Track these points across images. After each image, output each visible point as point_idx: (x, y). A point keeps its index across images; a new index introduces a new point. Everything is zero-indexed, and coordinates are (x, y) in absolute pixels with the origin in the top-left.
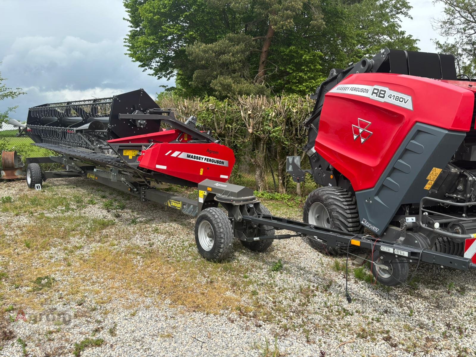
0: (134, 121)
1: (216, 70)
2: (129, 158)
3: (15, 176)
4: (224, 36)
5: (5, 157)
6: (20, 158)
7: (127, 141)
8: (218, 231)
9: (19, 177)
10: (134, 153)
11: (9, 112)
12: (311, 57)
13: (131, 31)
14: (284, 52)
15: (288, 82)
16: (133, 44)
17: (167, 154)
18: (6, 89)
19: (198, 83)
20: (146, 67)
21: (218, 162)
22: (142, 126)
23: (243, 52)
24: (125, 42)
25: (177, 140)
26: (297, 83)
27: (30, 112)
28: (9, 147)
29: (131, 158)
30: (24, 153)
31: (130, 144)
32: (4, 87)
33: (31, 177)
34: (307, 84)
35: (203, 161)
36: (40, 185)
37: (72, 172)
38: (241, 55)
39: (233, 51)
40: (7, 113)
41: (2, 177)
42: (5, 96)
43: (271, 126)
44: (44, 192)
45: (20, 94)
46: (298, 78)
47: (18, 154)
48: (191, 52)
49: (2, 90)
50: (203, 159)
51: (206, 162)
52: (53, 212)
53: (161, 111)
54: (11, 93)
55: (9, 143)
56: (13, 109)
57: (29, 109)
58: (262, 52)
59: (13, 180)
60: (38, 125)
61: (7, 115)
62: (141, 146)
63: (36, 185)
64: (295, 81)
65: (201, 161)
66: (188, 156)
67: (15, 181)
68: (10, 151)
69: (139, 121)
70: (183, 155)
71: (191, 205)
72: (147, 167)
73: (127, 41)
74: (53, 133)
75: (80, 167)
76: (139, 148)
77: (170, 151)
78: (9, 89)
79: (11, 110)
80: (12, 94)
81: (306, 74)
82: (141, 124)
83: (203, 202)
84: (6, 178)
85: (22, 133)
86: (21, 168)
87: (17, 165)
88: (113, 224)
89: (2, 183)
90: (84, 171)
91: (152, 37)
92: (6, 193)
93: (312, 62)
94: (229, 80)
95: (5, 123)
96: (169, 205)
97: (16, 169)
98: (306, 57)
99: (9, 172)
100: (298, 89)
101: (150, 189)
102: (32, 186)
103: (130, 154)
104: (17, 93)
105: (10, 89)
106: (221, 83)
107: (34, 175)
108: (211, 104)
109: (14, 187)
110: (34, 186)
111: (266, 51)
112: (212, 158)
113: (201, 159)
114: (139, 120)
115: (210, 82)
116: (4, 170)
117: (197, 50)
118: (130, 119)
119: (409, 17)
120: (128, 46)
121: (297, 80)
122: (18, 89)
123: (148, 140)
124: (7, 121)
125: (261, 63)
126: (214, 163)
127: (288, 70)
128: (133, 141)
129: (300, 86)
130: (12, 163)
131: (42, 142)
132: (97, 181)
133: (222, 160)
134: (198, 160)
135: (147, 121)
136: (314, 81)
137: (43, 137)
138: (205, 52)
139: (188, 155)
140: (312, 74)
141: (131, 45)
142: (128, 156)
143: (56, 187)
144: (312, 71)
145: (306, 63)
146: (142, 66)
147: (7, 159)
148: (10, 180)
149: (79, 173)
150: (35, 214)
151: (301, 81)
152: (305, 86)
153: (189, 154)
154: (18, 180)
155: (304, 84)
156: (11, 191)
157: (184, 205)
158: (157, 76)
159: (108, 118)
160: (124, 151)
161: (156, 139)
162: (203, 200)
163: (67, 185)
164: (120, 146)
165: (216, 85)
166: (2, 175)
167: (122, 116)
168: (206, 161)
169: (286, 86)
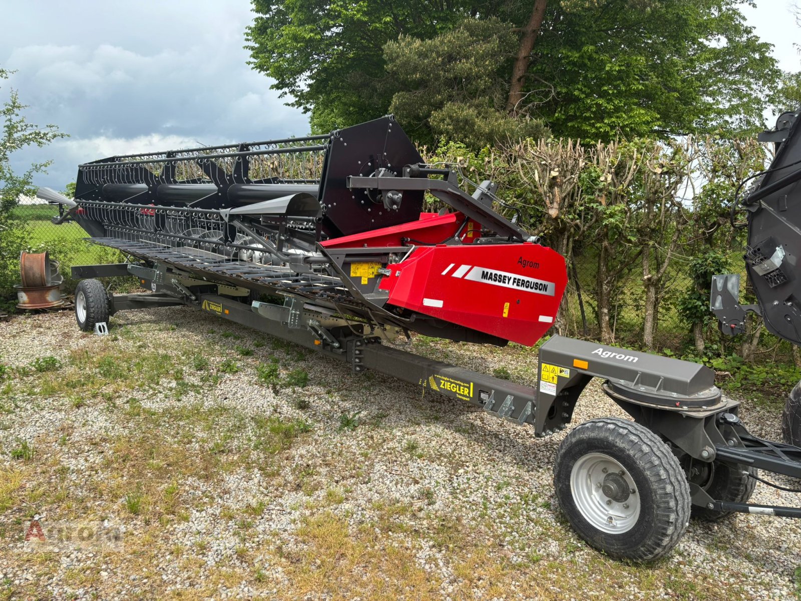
0: (376, 192)
1: (439, 93)
2: (363, 282)
3: (47, 302)
4: (451, 26)
5: (27, 264)
6: (54, 266)
7: (360, 243)
8: (660, 492)
9: (56, 304)
10: (371, 271)
11: (34, 174)
12: (623, 68)
13: (256, 20)
14: (568, 57)
15: (573, 118)
16: (261, 44)
17: (444, 273)
18: (26, 126)
19: (402, 116)
20: (286, 90)
21: (536, 286)
22: (395, 207)
23: (493, 55)
24: (247, 40)
25: (457, 238)
26: (592, 119)
27: (80, 173)
28: (33, 244)
29: (366, 283)
30: (61, 256)
31: (366, 249)
32: (22, 121)
33: (87, 308)
34: (613, 119)
35: (510, 285)
36: (104, 324)
37: (165, 295)
38: (490, 61)
39: (478, 53)
40: (29, 176)
41: (21, 306)
42: (24, 141)
43: (604, 203)
44: (116, 339)
45: (55, 136)
46: (594, 110)
47: (51, 257)
48: (394, 55)
49: (19, 129)
50: (511, 281)
51: (515, 287)
52: (155, 394)
53: (425, 169)
54: (38, 134)
55: (31, 235)
56: (43, 168)
57: (80, 166)
58: (517, 59)
59: (43, 311)
60: (98, 199)
61: (30, 180)
62: (387, 254)
63: (97, 325)
64: (588, 115)
65: (506, 285)
66: (484, 275)
67: (47, 313)
68: (34, 252)
69: (390, 194)
70: (475, 274)
71: (506, 394)
72: (407, 304)
73: (250, 37)
74: (124, 218)
75: (187, 287)
76: (384, 260)
77: (452, 265)
78: (32, 126)
79: (37, 168)
80: (38, 138)
81: (609, 101)
82: (393, 202)
83: (554, 394)
84: (28, 306)
85: (65, 216)
86: (57, 287)
87: (50, 279)
88: (306, 430)
89: (22, 317)
90: (195, 295)
91: (308, 27)
92: (36, 342)
93: (622, 76)
94: (469, 112)
95: (26, 195)
96: (434, 387)
97: (50, 288)
98: (613, 66)
99: (36, 295)
100: (594, 130)
101: (370, 345)
102: (88, 327)
103: (364, 273)
104: (50, 135)
105: (34, 127)
106: (451, 117)
107: (92, 305)
108: (461, 158)
109: (49, 328)
110: (94, 326)
111: (525, 58)
112: (526, 279)
113: (507, 281)
114: (388, 191)
115: (429, 115)
116: (25, 291)
117: (407, 51)
118: (365, 189)
119: (750, 4)
120: (252, 48)
121: (592, 112)
122: (50, 127)
123: (400, 239)
124: (29, 191)
125: (514, 80)
126: (529, 290)
127: (576, 93)
128: (372, 242)
129: (598, 125)
130: (42, 277)
131: (105, 235)
132: (227, 317)
133: (543, 282)
134: (501, 284)
135: (406, 193)
136: (624, 115)
137: (108, 226)
138: (422, 55)
139: (483, 272)
140: (621, 101)
141: (257, 45)
142: (360, 278)
143: (135, 327)
144: (619, 94)
145: (610, 79)
146: (278, 87)
147: (31, 268)
148: (36, 312)
149: (182, 298)
150: (118, 402)
151: (601, 115)
152: (609, 125)
153: (486, 270)
154: (55, 310)
155: (606, 121)
156: (47, 339)
157: (481, 391)
158: (302, 107)
159: (315, 188)
160: (353, 267)
161: (417, 237)
162: (555, 389)
163: (155, 322)
164: (348, 255)
165: (443, 120)
166: (21, 300)
167: (355, 182)
168: (515, 284)
169: (569, 124)
